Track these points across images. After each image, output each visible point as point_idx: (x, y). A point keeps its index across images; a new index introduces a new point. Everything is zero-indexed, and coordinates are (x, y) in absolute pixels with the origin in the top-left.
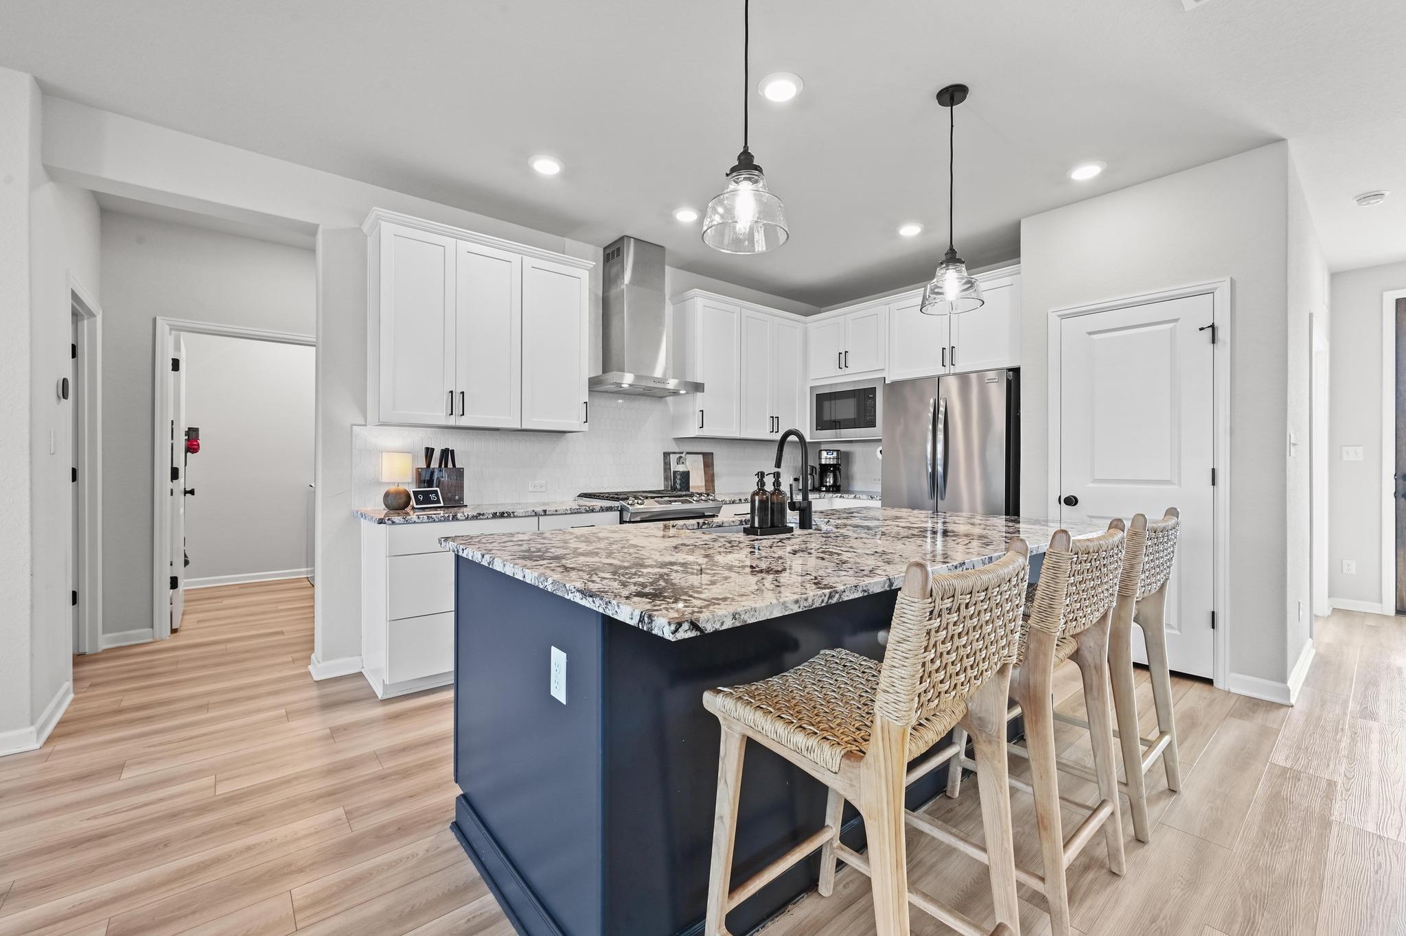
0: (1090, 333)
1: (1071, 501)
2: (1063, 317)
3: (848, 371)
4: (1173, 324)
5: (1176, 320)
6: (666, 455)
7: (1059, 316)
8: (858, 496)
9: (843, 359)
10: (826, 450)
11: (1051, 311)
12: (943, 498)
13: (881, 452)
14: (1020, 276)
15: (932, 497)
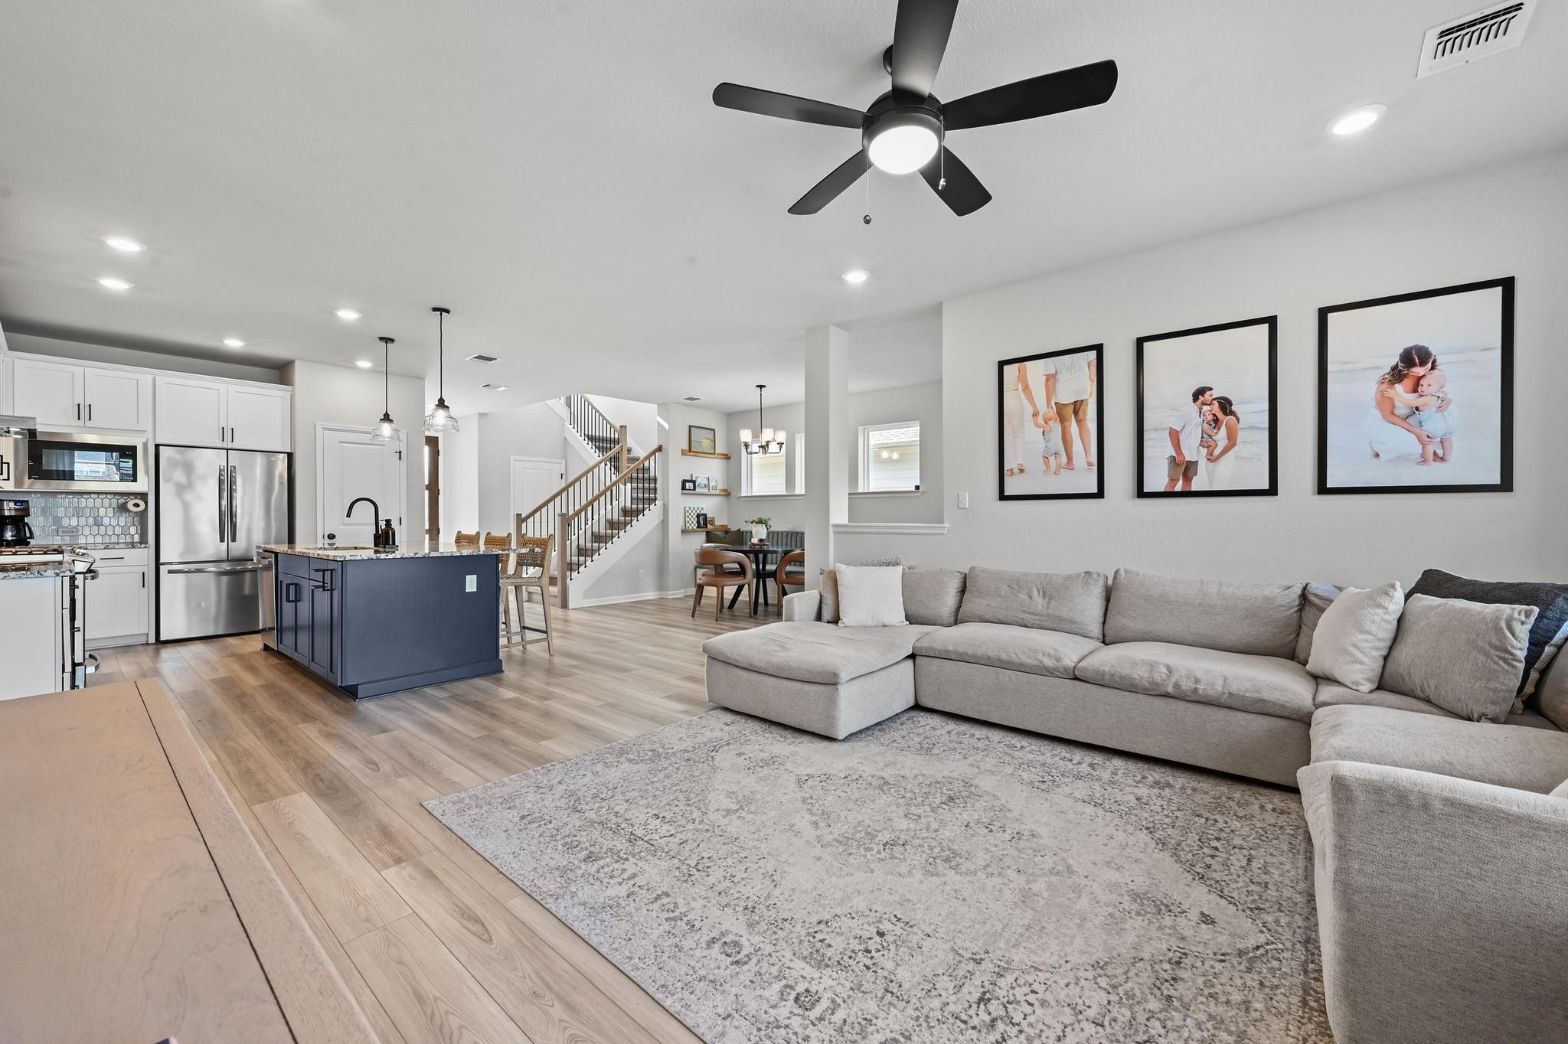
0: (341, 442)
1: (332, 537)
2: (324, 429)
3: (90, 424)
4: (382, 447)
5: (384, 445)
7: (322, 428)
10: (12, 500)
11: (317, 423)
12: (234, 539)
13: (136, 505)
14: (289, 393)
15: (222, 540)
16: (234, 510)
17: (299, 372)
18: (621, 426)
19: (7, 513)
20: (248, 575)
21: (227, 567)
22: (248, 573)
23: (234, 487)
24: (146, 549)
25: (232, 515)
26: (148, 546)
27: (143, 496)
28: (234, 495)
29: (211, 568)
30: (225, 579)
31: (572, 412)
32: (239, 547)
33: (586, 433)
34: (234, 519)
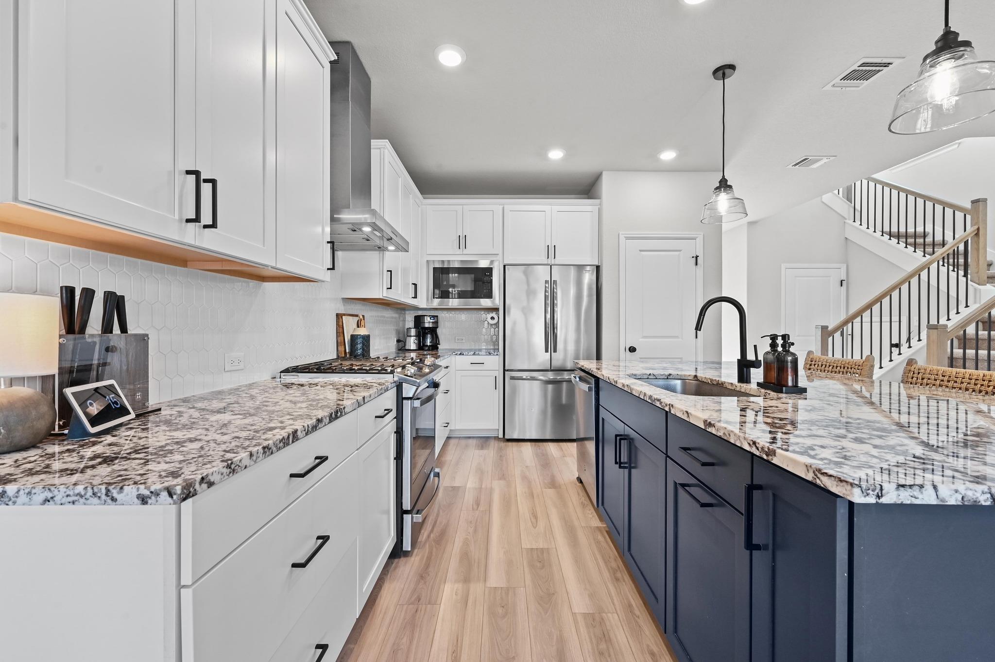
0: (641, 251)
1: (632, 350)
2: (627, 238)
3: (465, 252)
4: (679, 252)
5: (680, 251)
6: (339, 316)
7: (625, 237)
8: (477, 353)
9: (462, 242)
10: (429, 316)
11: (621, 233)
12: (555, 351)
13: (492, 318)
14: (597, 207)
15: (547, 351)
16: (555, 322)
17: (606, 185)
18: (973, 202)
19: (427, 325)
20: (564, 385)
21: (551, 376)
22: (565, 383)
23: (556, 302)
24: (498, 357)
25: (554, 327)
26: (499, 353)
27: (496, 310)
28: (556, 309)
29: (540, 376)
30: (550, 387)
31: (858, 207)
32: (559, 358)
33: (887, 229)
34: (556, 331)
